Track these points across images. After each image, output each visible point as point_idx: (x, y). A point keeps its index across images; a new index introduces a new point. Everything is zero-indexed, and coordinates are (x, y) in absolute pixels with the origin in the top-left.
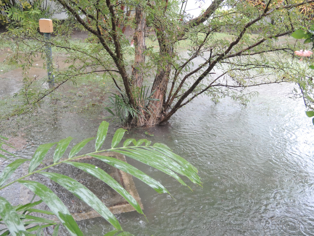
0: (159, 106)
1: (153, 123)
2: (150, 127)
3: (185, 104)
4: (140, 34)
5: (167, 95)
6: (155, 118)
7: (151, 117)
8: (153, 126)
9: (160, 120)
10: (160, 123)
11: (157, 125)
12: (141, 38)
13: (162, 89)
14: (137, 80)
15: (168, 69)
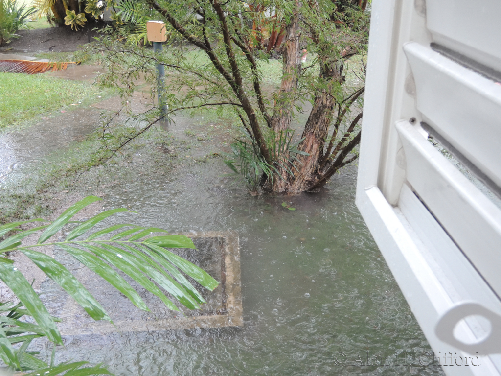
0: (310, 164)
1: (299, 189)
2: (292, 195)
4: (292, 44)
6: (303, 181)
7: (296, 180)
8: (298, 193)
9: (311, 184)
10: (310, 190)
11: (306, 192)
12: (293, 51)
13: (317, 135)
14: (281, 119)
15: (330, 103)
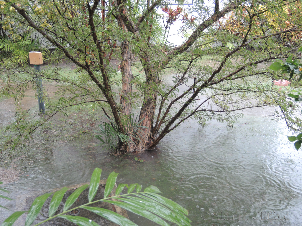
0: (147, 132)
1: (142, 149)
2: (139, 152)
3: (172, 129)
4: (126, 63)
5: (155, 121)
6: (144, 144)
7: (140, 143)
8: (142, 151)
9: (149, 145)
10: (149, 148)
11: (146, 150)
12: (128, 67)
13: (149, 116)
14: (126, 107)
15: (154, 96)
